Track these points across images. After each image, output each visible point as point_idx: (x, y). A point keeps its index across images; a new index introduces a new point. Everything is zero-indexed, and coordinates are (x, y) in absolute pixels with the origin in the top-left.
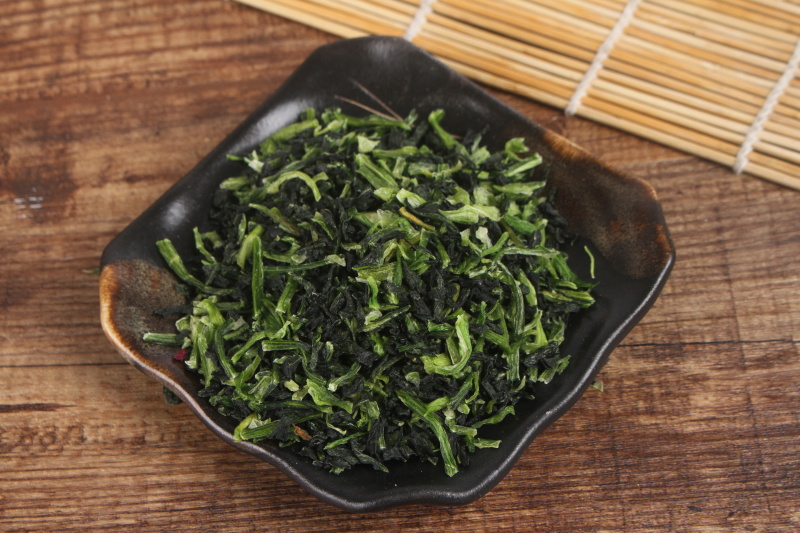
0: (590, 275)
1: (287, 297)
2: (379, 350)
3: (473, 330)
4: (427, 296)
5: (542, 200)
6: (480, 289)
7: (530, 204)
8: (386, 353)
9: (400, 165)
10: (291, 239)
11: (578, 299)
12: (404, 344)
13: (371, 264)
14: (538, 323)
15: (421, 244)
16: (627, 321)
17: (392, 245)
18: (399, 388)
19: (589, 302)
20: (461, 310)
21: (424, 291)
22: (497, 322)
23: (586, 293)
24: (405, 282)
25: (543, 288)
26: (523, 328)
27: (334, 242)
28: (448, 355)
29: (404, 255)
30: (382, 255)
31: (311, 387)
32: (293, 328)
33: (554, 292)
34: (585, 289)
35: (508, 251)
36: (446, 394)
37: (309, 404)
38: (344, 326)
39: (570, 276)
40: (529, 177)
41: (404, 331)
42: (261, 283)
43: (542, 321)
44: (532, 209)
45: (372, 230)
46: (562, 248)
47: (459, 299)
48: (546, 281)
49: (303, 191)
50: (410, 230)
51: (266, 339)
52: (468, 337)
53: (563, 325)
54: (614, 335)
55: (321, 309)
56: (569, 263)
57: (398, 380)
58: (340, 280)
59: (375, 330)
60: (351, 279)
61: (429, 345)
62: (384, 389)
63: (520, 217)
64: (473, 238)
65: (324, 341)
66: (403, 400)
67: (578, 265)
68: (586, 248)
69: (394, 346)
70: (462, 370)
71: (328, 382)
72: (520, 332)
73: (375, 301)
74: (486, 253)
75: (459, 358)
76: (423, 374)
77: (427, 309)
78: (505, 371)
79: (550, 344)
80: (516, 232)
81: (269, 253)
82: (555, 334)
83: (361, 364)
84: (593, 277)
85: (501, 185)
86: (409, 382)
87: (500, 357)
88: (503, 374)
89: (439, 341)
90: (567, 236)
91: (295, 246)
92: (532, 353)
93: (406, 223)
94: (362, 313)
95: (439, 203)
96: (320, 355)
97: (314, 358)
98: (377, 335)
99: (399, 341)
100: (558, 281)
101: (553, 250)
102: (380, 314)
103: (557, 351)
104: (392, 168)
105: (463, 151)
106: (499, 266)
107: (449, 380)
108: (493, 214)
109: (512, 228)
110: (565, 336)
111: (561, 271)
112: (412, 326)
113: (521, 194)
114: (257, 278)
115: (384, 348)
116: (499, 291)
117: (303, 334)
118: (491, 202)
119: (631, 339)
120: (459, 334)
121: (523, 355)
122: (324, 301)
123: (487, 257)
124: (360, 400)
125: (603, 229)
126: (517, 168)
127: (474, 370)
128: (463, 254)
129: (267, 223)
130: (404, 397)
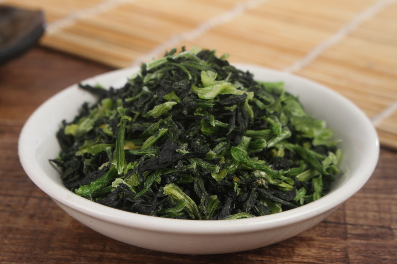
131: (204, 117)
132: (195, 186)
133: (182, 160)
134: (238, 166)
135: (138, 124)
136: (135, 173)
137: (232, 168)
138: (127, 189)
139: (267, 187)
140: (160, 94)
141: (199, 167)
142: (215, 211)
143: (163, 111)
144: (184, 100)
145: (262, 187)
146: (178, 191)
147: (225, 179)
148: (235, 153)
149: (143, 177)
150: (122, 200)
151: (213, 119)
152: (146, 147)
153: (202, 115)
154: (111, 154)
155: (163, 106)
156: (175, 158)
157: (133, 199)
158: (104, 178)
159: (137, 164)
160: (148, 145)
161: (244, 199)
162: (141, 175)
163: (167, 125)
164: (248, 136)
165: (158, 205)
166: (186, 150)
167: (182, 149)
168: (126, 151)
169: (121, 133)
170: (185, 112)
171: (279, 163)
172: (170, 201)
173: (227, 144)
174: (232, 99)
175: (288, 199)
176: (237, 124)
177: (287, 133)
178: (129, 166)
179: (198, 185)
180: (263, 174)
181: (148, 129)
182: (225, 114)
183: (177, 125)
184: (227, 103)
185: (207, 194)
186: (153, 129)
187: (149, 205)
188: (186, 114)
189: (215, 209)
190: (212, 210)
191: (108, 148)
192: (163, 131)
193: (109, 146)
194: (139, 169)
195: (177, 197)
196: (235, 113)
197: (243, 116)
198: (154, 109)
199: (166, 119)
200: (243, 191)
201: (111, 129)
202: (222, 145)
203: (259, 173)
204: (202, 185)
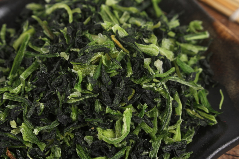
0: (219, 107)
1: (30, 70)
2: (74, 117)
3: (134, 119)
4: (112, 91)
5: (203, 58)
6: (147, 97)
7: (195, 58)
8: (77, 120)
9: (125, 17)
10: (46, 39)
11: (207, 119)
12: (89, 117)
13: (82, 62)
14: (178, 126)
15: (117, 59)
16: (234, 140)
17: (99, 54)
18: (78, 144)
19: (214, 122)
20: (131, 105)
21: (110, 87)
22: (151, 119)
23: (213, 117)
24: (100, 79)
25: (188, 107)
26: (167, 127)
27: (68, 45)
28: (114, 131)
29: (104, 62)
30: (90, 59)
31: (23, 129)
32: (26, 90)
33: (194, 111)
34: (213, 114)
35: (172, 79)
36: (106, 155)
37: (19, 139)
38: (55, 96)
39: (206, 104)
40: (199, 43)
41: (92, 109)
42: (20, 60)
43: (181, 126)
44: (195, 60)
45: (91, 43)
46: (207, 87)
47: (132, 99)
48: (191, 103)
49: (64, 15)
50: (113, 49)
51: (8, 92)
52: (129, 123)
53: (194, 132)
54: (224, 147)
55: (46, 83)
56: (208, 97)
57: (78, 139)
58: (62, 68)
59: (74, 104)
60: (69, 69)
61: (105, 122)
62: (69, 142)
63: (187, 63)
64: (152, 65)
65: (40, 101)
66: (78, 152)
67: (213, 100)
68: (221, 91)
69: (83, 116)
70: (121, 143)
71: (35, 128)
72: (165, 129)
73: (79, 86)
74: (157, 76)
75: (120, 135)
76: (96, 138)
77: (110, 99)
78: (149, 151)
79: (182, 141)
80: (181, 71)
81: (32, 45)
82: (187, 136)
83: (59, 122)
84: (220, 108)
85: (181, 42)
86: (85, 141)
87: (148, 141)
88: (147, 152)
89: (112, 121)
90: (211, 81)
91: (47, 43)
92: (169, 144)
93: (112, 44)
94: (69, 91)
95: (136, 38)
96: (36, 110)
97: (31, 111)
98: (76, 107)
99: (86, 114)
100: (198, 105)
101: (200, 86)
102: (80, 95)
103: (185, 147)
104: (120, 17)
105: (165, 19)
106: (163, 86)
107: (110, 147)
108: (170, 56)
109: (179, 67)
110: (193, 139)
111: (202, 100)
112: (98, 107)
113: (191, 51)
114: (19, 56)
115: (77, 117)
116: (158, 101)
117: (30, 95)
118: (171, 49)
119: (234, 151)
120: (124, 120)
121: (163, 144)
122: (49, 78)
123: (157, 78)
124: (52, 144)
125: (234, 82)
126: (193, 36)
127: (128, 144)
128: (142, 73)
129: (39, 29)
130: (79, 150)
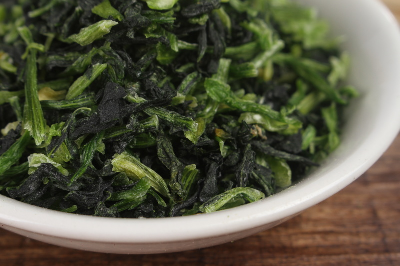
131: (160, 39)
132: (160, 151)
133: (135, 113)
134: (219, 109)
135: (57, 57)
136: (64, 141)
137: (210, 112)
138: (55, 172)
139: (265, 137)
140: (86, 6)
141: (163, 121)
142: (193, 184)
143: (96, 36)
144: (125, 13)
145: (259, 138)
146: (134, 162)
147: (203, 136)
148: (212, 89)
149: (76, 146)
150: (49, 188)
151: (175, 40)
152: (74, 95)
153: (157, 36)
154: (19, 108)
155: (95, 28)
156: (125, 112)
157: (66, 185)
158: (13, 150)
159: (64, 126)
160: (77, 92)
161: (234, 162)
162: (74, 144)
163: (104, 57)
164: (227, 57)
165: (107, 190)
166: (140, 95)
167: (134, 96)
168: (43, 103)
169: (30, 73)
170: (131, 35)
171: (273, 91)
172: (123, 179)
173: (198, 76)
174: (201, 7)
175: (296, 151)
176: (210, 43)
177: (280, 44)
178: (53, 131)
179: (164, 149)
180: (258, 118)
181: (74, 65)
182: (192, 30)
183: (121, 56)
184: (195, 14)
185: (179, 163)
186: (83, 65)
187: (92, 193)
188: (133, 37)
189: (192, 182)
190: (187, 184)
191: (13, 99)
192: (99, 68)
193: (15, 95)
194: (69, 134)
195: (134, 174)
196: (206, 26)
197: (216, 27)
198: (81, 33)
199: (102, 48)
200: (231, 149)
201: (11, 61)
202: (191, 79)
203: (253, 118)
204: (170, 148)
